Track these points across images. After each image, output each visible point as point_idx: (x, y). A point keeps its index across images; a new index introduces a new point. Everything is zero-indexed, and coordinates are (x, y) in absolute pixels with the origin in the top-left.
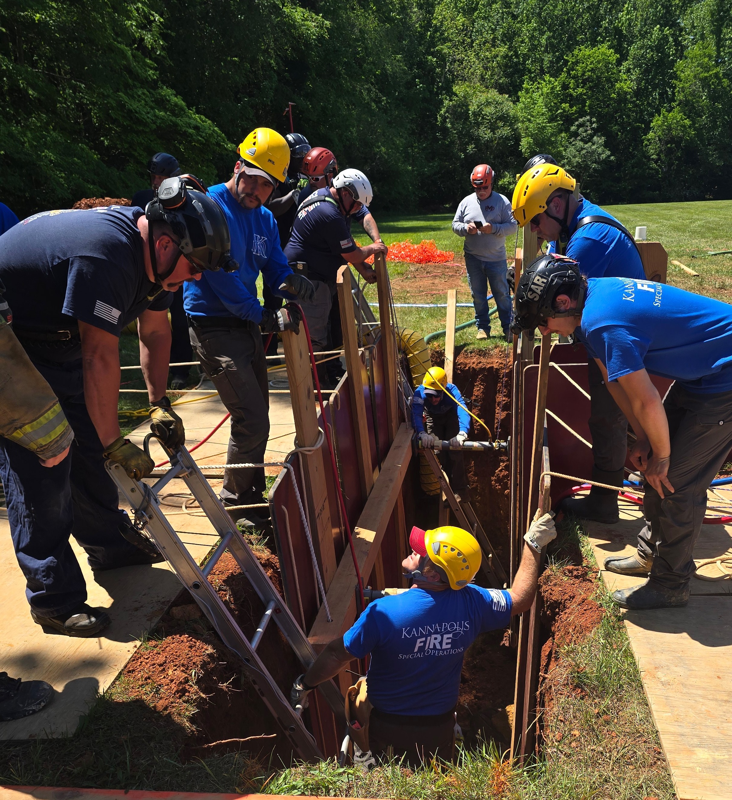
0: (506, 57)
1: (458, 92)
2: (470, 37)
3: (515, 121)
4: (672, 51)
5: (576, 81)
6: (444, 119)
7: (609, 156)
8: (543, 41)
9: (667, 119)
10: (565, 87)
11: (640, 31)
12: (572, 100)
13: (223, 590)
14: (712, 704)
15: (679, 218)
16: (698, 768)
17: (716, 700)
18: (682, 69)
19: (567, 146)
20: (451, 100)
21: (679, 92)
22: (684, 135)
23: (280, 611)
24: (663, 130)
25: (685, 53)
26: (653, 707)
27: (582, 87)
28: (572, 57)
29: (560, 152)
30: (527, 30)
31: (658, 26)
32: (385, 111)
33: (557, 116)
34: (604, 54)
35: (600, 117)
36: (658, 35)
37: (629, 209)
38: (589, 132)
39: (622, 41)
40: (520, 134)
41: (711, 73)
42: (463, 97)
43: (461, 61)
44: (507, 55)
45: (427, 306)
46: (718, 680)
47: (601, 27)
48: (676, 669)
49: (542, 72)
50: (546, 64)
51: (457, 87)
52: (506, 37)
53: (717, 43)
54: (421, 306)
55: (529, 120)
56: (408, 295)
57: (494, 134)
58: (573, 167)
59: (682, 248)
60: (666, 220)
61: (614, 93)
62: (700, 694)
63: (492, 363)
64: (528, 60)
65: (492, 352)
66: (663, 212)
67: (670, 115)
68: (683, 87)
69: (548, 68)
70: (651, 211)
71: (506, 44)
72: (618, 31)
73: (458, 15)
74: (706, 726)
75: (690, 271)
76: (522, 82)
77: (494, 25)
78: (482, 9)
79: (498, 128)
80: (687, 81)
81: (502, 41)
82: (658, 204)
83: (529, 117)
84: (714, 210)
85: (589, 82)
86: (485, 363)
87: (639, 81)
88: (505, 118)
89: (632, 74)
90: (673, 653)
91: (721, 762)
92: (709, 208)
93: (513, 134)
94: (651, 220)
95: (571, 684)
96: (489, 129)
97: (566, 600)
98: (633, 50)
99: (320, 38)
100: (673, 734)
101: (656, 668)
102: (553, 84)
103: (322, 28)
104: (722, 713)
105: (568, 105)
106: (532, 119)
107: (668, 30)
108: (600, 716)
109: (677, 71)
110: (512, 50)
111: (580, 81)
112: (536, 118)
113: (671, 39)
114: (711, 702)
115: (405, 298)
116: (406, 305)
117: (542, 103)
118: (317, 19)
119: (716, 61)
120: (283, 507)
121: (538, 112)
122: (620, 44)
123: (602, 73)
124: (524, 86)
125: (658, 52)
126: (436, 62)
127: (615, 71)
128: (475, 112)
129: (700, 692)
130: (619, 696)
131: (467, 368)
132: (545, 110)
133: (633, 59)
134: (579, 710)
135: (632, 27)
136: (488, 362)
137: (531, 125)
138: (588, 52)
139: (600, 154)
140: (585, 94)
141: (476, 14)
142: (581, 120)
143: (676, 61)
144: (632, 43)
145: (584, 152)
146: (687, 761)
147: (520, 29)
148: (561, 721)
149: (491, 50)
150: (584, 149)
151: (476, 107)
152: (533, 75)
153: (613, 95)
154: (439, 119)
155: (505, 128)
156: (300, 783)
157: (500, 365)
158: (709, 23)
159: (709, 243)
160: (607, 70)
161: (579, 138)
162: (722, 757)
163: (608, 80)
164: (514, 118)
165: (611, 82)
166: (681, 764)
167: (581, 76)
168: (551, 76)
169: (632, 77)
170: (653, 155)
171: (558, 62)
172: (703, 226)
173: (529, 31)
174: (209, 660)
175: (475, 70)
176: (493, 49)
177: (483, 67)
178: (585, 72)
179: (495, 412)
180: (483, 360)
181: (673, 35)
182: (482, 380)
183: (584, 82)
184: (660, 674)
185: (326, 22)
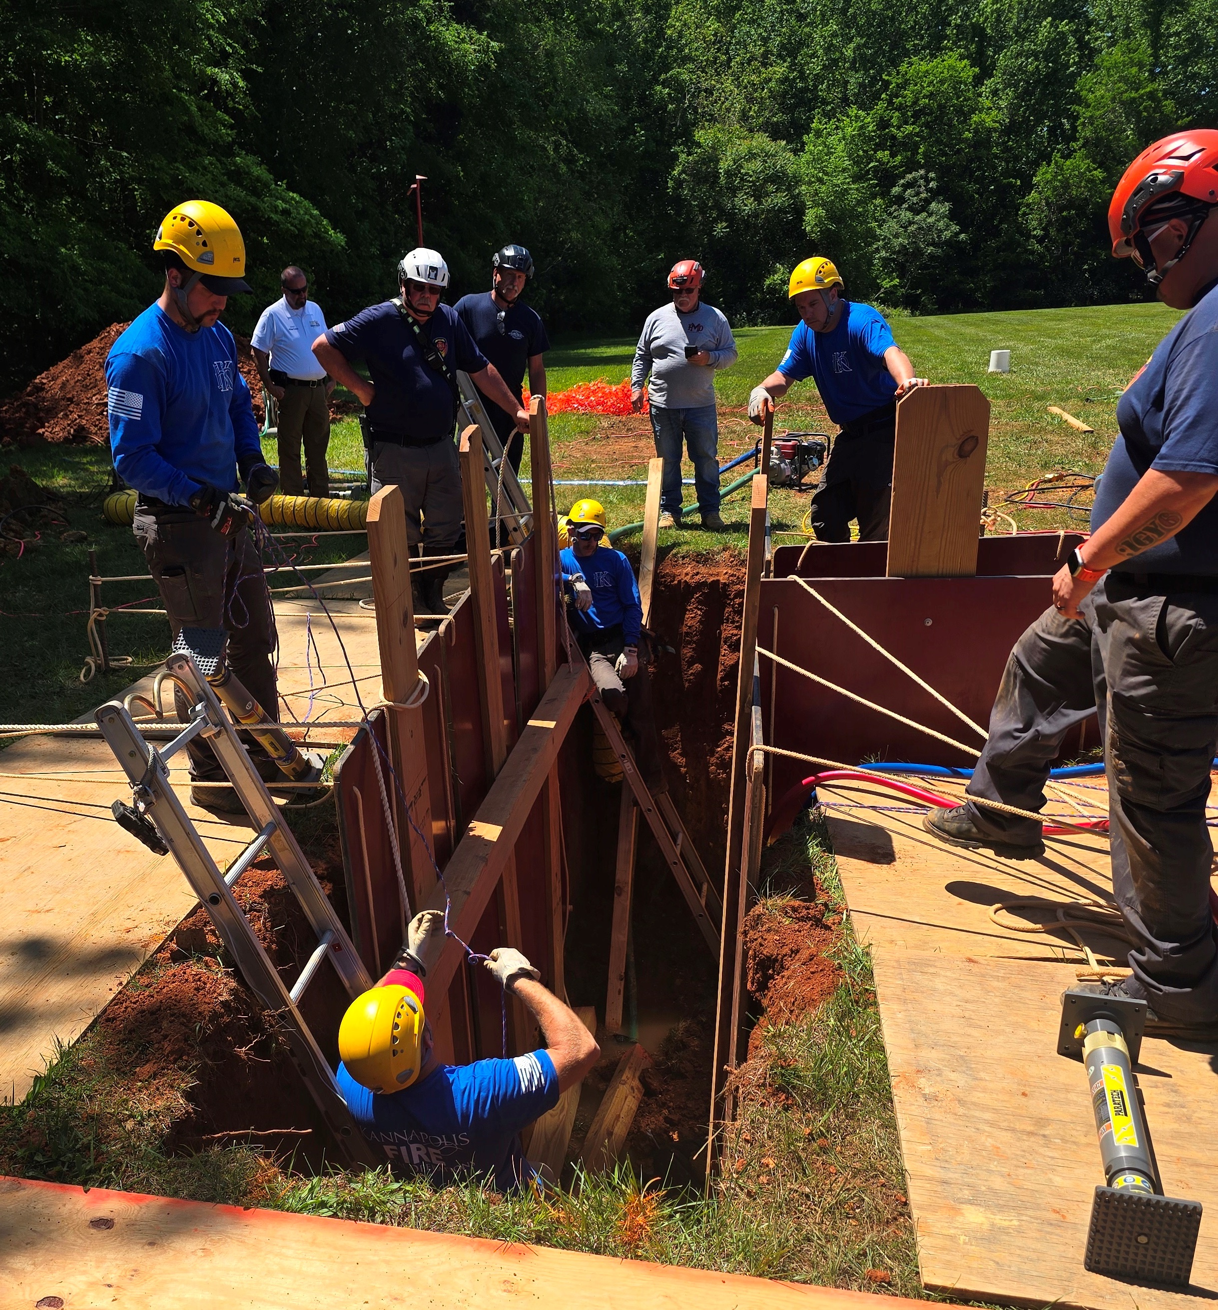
0: (785, 80)
1: (702, 140)
2: (727, 53)
3: (797, 183)
4: (1074, 58)
5: (903, 115)
6: (679, 183)
7: (957, 234)
8: (849, 52)
9: (1062, 169)
10: (883, 124)
11: (1016, 29)
12: (895, 145)
13: (255, 910)
14: (1006, 1136)
15: (1074, 334)
16: (962, 1238)
17: (1013, 1130)
18: (1091, 87)
19: (884, 221)
20: (689, 154)
21: (1083, 124)
22: (1091, 196)
23: (340, 949)
24: (1055, 189)
25: (1097, 60)
26: (903, 1134)
27: (913, 124)
28: (898, 74)
29: (870, 231)
30: (822, 36)
31: (1050, 19)
32: (582, 175)
33: (867, 172)
34: (951, 68)
35: (944, 172)
36: (1049, 33)
37: (988, 320)
38: (923, 195)
39: (985, 47)
40: (803, 204)
41: (1142, 92)
42: (710, 148)
43: (709, 92)
44: (787, 79)
45: (621, 483)
46: (1024, 1099)
47: (949, 25)
48: (953, 1076)
49: (845, 101)
50: (852, 88)
51: (702, 132)
52: (786, 49)
53: (1152, 42)
54: (611, 483)
55: (820, 181)
56: (593, 466)
57: (760, 203)
58: (894, 253)
59: (1071, 386)
60: (1049, 337)
61: (968, 130)
62: (986, 1118)
63: (718, 575)
64: (822, 83)
65: (717, 558)
66: (1047, 324)
67: (1068, 163)
68: (1091, 117)
69: (854, 95)
70: (1026, 323)
71: (785, 61)
72: (978, 31)
73: (708, 18)
74: (989, 1171)
75: (1079, 424)
76: (811, 119)
77: (765, 31)
78: (748, 7)
79: (768, 195)
80: (1099, 105)
81: (780, 56)
82: (1040, 311)
83: (820, 175)
84: (1139, 319)
85: (926, 114)
86: (705, 573)
87: (1013, 109)
88: (779, 179)
89: (1000, 98)
90: (952, 1049)
91: (1004, 1231)
92: (1132, 315)
93: (793, 204)
94: (1023, 339)
95: (770, 1085)
96: (752, 196)
97: (785, 955)
98: (1002, 60)
99: (483, 68)
100: (930, 1179)
101: (918, 1071)
102: (862, 121)
103: (486, 52)
104: (1019, 1153)
105: (887, 152)
106: (825, 178)
107: (1067, 24)
108: (813, 1139)
109: (1082, 90)
110: (795, 70)
111: (909, 114)
112: (832, 176)
113: (1071, 39)
114: (1004, 1133)
115: (587, 471)
116: (588, 483)
117: (843, 152)
118: (479, 39)
119: (1151, 72)
120: (356, 789)
121: (836, 167)
122: (981, 52)
123: (947, 100)
124: (813, 125)
125: (1047, 60)
126: (669, 94)
127: (970, 95)
128: (729, 171)
129: (987, 1116)
130: (850, 1110)
131: (676, 582)
132: (847, 163)
133: (1004, 74)
134: (778, 1126)
135: (1002, 22)
136: (711, 572)
137: (824, 188)
138: (924, 67)
139: (941, 231)
140: (917, 135)
141: (737, 16)
142: (909, 176)
143: (1079, 74)
144: (1002, 48)
145: (913, 228)
146: (946, 1225)
147: (809, 35)
148: (747, 1141)
149: (760, 72)
150: (914, 223)
151: (732, 163)
152: (829, 108)
153: (968, 135)
154: (670, 184)
155: (779, 195)
156: (332, 1200)
157: (731, 578)
158: (1138, 10)
159: (1121, 377)
160: (956, 94)
161: (905, 206)
162: (1006, 1223)
163: (959, 111)
164: (794, 177)
165: (964, 115)
166: (934, 1229)
167: (911, 106)
168: (860, 108)
169: (1000, 102)
170: (1035, 229)
171: (873, 83)
172: (1114, 348)
173: (825, 38)
174: (223, 1010)
175: (732, 104)
176: (763, 70)
177: (746, 97)
178: (918, 99)
179: (719, 652)
180: (703, 570)
181: (1074, 33)
182: (699, 602)
183: (917, 115)
184: (922, 1082)
185: (493, 43)
